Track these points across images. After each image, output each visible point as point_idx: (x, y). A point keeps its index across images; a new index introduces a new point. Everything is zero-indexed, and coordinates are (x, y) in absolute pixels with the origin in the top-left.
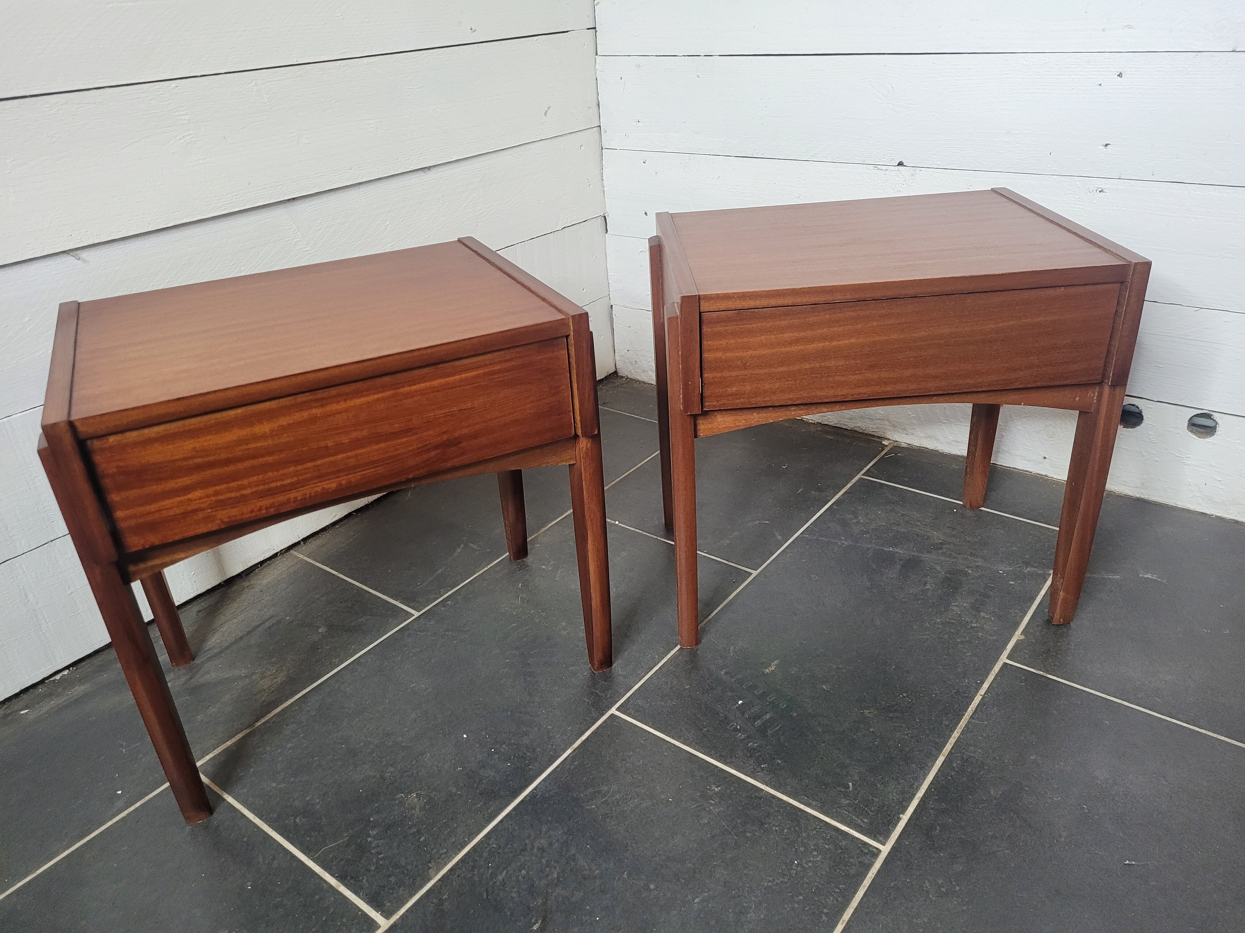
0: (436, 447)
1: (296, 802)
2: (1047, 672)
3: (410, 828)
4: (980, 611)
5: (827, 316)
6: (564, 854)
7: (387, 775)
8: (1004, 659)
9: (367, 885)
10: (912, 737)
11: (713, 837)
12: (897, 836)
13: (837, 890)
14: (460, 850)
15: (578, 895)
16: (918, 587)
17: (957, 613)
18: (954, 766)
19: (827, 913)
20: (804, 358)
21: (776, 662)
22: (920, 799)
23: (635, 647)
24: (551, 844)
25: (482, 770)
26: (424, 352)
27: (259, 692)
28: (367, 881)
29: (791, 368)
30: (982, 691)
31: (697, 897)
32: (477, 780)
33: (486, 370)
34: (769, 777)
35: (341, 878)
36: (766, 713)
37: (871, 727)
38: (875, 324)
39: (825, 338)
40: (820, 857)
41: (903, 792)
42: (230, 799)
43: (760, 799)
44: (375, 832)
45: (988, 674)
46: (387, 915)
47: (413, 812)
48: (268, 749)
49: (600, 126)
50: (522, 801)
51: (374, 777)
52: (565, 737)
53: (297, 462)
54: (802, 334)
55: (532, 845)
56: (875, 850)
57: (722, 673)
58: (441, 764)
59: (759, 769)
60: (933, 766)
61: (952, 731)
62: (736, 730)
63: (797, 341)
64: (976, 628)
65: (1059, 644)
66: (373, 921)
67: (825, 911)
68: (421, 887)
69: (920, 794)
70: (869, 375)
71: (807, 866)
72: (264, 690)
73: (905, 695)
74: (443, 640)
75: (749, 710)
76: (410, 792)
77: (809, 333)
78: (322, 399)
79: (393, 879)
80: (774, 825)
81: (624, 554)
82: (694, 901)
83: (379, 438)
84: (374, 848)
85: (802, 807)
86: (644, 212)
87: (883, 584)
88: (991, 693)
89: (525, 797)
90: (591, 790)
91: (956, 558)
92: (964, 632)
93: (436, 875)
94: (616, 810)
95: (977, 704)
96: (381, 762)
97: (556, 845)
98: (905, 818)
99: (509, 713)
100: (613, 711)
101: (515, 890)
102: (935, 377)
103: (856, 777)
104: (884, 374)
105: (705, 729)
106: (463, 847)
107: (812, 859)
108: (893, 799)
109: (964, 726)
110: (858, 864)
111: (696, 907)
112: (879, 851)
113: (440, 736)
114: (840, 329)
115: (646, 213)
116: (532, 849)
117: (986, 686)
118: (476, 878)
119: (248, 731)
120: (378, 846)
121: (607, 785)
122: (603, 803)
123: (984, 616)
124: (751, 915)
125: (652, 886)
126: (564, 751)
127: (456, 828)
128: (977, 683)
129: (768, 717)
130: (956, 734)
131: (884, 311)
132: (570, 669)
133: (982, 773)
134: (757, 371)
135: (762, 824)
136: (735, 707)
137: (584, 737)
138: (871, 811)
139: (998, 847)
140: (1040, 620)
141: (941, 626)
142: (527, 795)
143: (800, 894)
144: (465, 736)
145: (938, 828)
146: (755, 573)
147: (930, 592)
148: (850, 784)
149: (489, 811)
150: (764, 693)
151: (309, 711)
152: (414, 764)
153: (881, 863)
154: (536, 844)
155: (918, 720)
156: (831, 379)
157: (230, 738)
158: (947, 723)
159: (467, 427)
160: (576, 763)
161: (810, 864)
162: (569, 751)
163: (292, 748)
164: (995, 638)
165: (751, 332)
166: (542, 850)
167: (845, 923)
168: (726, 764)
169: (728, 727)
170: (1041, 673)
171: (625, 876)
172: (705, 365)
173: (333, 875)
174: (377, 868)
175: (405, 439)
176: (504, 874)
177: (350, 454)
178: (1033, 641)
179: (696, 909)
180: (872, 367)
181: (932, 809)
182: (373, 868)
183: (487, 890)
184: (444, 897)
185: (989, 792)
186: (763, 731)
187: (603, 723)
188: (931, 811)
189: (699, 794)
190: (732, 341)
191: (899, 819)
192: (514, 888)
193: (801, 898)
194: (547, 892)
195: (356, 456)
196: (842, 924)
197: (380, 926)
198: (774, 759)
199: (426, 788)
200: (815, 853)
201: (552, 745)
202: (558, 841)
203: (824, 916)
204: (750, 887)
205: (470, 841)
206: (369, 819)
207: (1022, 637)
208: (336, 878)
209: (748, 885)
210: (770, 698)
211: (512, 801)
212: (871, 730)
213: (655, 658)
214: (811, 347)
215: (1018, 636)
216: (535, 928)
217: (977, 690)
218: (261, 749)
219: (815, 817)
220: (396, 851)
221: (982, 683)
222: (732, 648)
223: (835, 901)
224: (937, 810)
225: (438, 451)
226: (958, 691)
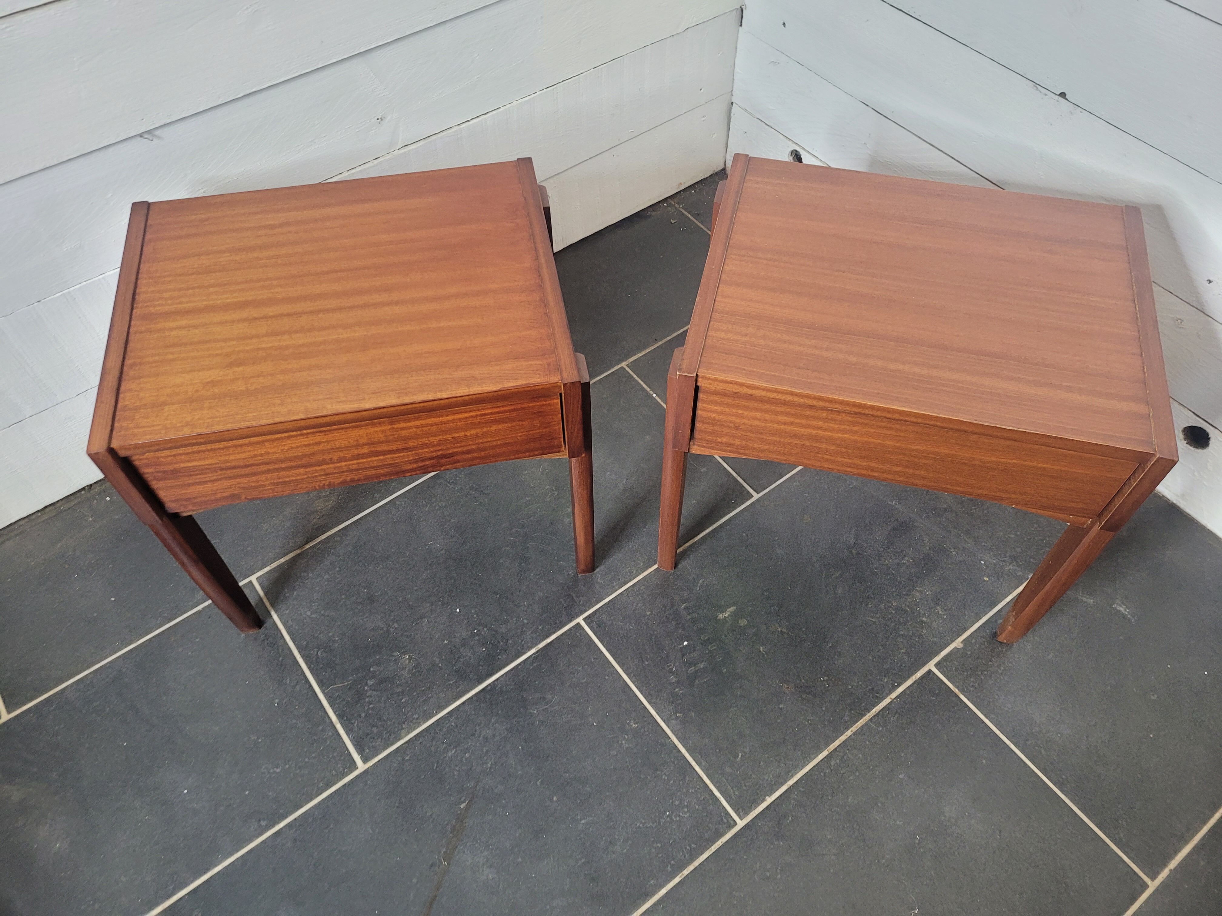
0: (431, 459)
1: (322, 635)
2: (962, 691)
3: (397, 686)
4: (937, 604)
5: (824, 414)
6: (501, 748)
7: (392, 630)
8: (931, 666)
9: (356, 729)
10: (811, 724)
11: (615, 769)
12: (755, 815)
13: (688, 848)
14: (427, 720)
15: (500, 788)
16: (896, 559)
17: (916, 600)
18: (832, 764)
19: (673, 865)
20: (796, 436)
21: (732, 609)
22: (789, 786)
23: (620, 555)
24: (494, 736)
25: (463, 648)
26: (417, 405)
27: (313, 513)
28: (357, 726)
29: (782, 440)
30: (894, 695)
31: (584, 819)
32: (457, 657)
33: (479, 413)
34: (679, 727)
35: (340, 717)
36: (703, 661)
37: (781, 703)
38: (872, 430)
39: (819, 428)
40: (688, 814)
41: (779, 776)
42: (275, 617)
43: (664, 745)
44: (372, 683)
45: (909, 677)
46: (365, 760)
47: (403, 672)
48: (310, 575)
50: (483, 689)
51: (382, 629)
52: (534, 635)
53: (305, 466)
54: (797, 421)
55: (480, 732)
56: (732, 822)
57: (683, 606)
58: (433, 632)
59: (674, 717)
60: (815, 758)
61: (847, 729)
62: (671, 671)
63: (791, 424)
64: (925, 623)
65: (990, 663)
66: (354, 762)
67: (673, 862)
68: (393, 744)
69: (791, 782)
70: (859, 462)
71: (675, 819)
72: (317, 511)
73: (826, 678)
74: (467, 499)
75: (689, 654)
76: (404, 653)
77: (804, 422)
78: (325, 431)
79: (375, 730)
80: (665, 774)
81: (648, 438)
82: (581, 821)
83: (377, 454)
84: (368, 697)
85: (693, 763)
86: (782, 22)
87: (865, 545)
88: (900, 700)
89: (487, 686)
90: (538, 695)
91: (950, 532)
92: (911, 625)
93: (406, 736)
94: (551, 720)
95: (883, 707)
96: (390, 615)
97: (497, 738)
98: (769, 800)
99: (498, 596)
100: (580, 620)
101: (457, 769)
102: (924, 478)
103: (747, 750)
104: (873, 464)
105: (647, 663)
106: (431, 718)
107: (681, 814)
108: (767, 780)
109: (860, 726)
110: (714, 830)
111: (580, 827)
112: (736, 824)
113: (440, 603)
114: (836, 426)
115: (784, 24)
116: (479, 736)
117: (900, 690)
118: (433, 749)
119: (298, 551)
120: (371, 696)
121: (551, 694)
122: (543, 710)
123: (938, 612)
124: (618, 848)
125: (555, 799)
126: (529, 649)
127: (430, 698)
128: (893, 684)
129: (702, 666)
130: (849, 733)
131: (883, 424)
132: (559, 563)
133: (851, 778)
134: (748, 434)
135: (657, 770)
136: (680, 646)
137: (549, 640)
138: (745, 786)
139: (829, 850)
140: (988, 631)
141: (893, 612)
142: (489, 684)
143: (660, 842)
144: (458, 610)
145: (790, 818)
146: (756, 496)
147: (904, 568)
148: (740, 755)
149: (458, 690)
150: (709, 639)
151: (346, 545)
152: (414, 626)
153: (732, 834)
154: (483, 733)
155: (824, 709)
156: (820, 455)
157: (285, 555)
158: (847, 718)
159: (460, 447)
160: (535, 665)
161: (678, 818)
162: (533, 651)
163: (328, 580)
164: (935, 639)
165: (746, 408)
166: (486, 739)
167: (683, 877)
168: (650, 703)
169: (665, 667)
170: (956, 691)
171: (539, 783)
172: (698, 419)
173: (335, 712)
174: (366, 716)
175: (402, 454)
176: (453, 752)
177: (352, 462)
178: (969, 653)
179: (580, 828)
180: (862, 458)
181: (794, 799)
182: (363, 715)
183: (438, 762)
184: (407, 758)
185: (847, 798)
186: (692, 679)
187: (568, 630)
188: (792, 801)
189: (619, 725)
190: (727, 410)
191: (764, 800)
192: (457, 766)
193: (659, 845)
194: (479, 778)
195: (358, 463)
196: (681, 877)
197: (357, 768)
198: (689, 710)
199: (417, 652)
200: (686, 810)
201: (522, 641)
202: (500, 734)
203: (669, 866)
204: (626, 823)
205: (437, 713)
206: (369, 669)
207: (961, 646)
208: (337, 715)
209: (625, 821)
210: (711, 647)
211: (477, 686)
212: (781, 706)
213: (633, 572)
214: (803, 431)
215: (958, 643)
216: (462, 806)
217: (891, 692)
218: (305, 574)
219: (699, 776)
220: (382, 705)
221: (899, 685)
222: (701, 581)
223: (683, 857)
224: (798, 801)
225: (432, 461)
226: (873, 689)
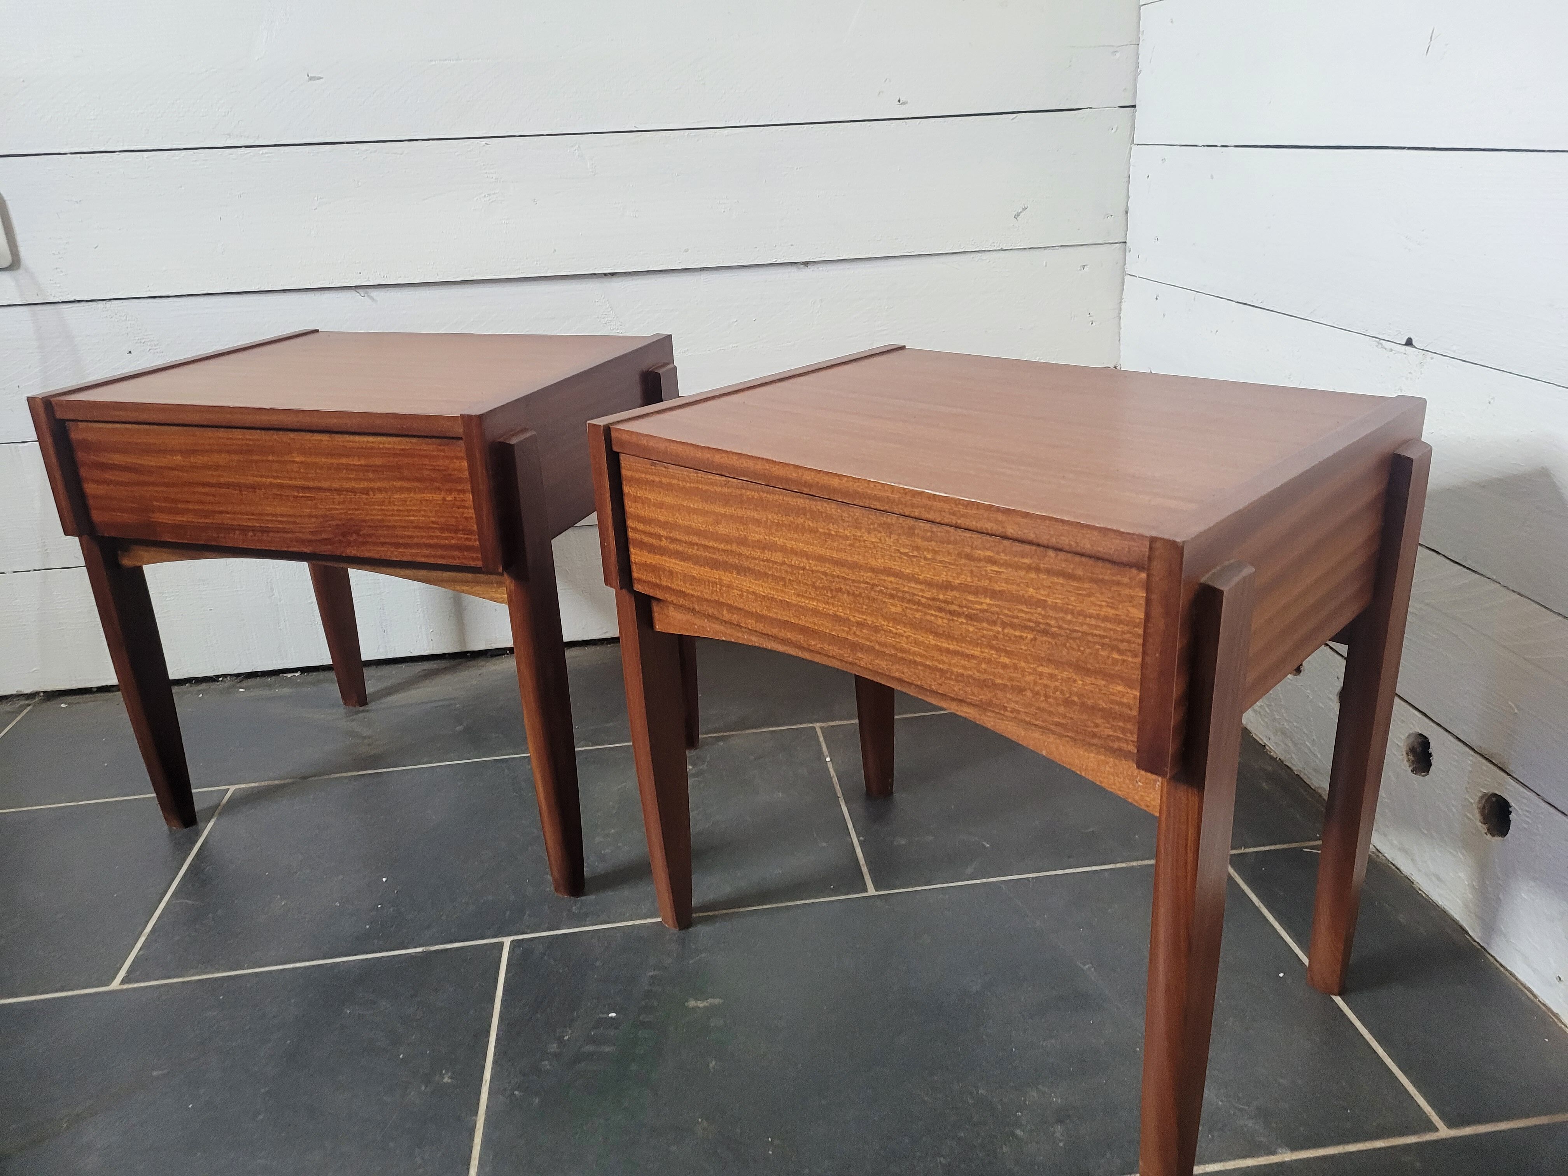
1: (229, 854)
3: (239, 927)
6: (268, 1033)
7: (299, 874)
9: (154, 948)
14: (230, 970)
15: (216, 1075)
16: (1033, 1035)
17: (1024, 1101)
25: (348, 917)
27: (350, 754)
28: (159, 945)
32: (331, 923)
35: (154, 931)
36: (614, 1045)
42: (211, 824)
43: (460, 1120)
46: (125, 980)
47: (261, 915)
49: (1125, 242)
51: (291, 869)
52: (437, 935)
58: (336, 891)
66: (113, 978)
68: (169, 978)
72: (355, 754)
75: (606, 1028)
79: (169, 957)
87: (994, 1001)
89: (329, 964)
92: (987, 1131)
93: (190, 976)
94: (355, 1029)
97: (275, 1021)
100: (508, 940)
101: (198, 1032)
106: (235, 969)
113: (374, 867)
118: (199, 1001)
119: (298, 780)
120: (205, 925)
126: (417, 946)
129: (607, 1050)
132: (545, 876)
136: (601, 1015)
137: (448, 946)
144: (385, 880)
146: (872, 892)
147: (1038, 1052)
150: (648, 1022)
151: (348, 788)
157: (283, 778)
160: (404, 964)
162: (418, 950)
169: (558, 1031)
173: (155, 924)
174: (178, 940)
176: (215, 1013)
183: (187, 1016)
184: (164, 997)
186: (578, 1059)
187: (483, 944)
189: (428, 1071)
197: (109, 985)
199: (298, 903)
201: (418, 935)
206: (234, 900)
208: (153, 928)
210: (643, 1033)
222: (704, 955)
